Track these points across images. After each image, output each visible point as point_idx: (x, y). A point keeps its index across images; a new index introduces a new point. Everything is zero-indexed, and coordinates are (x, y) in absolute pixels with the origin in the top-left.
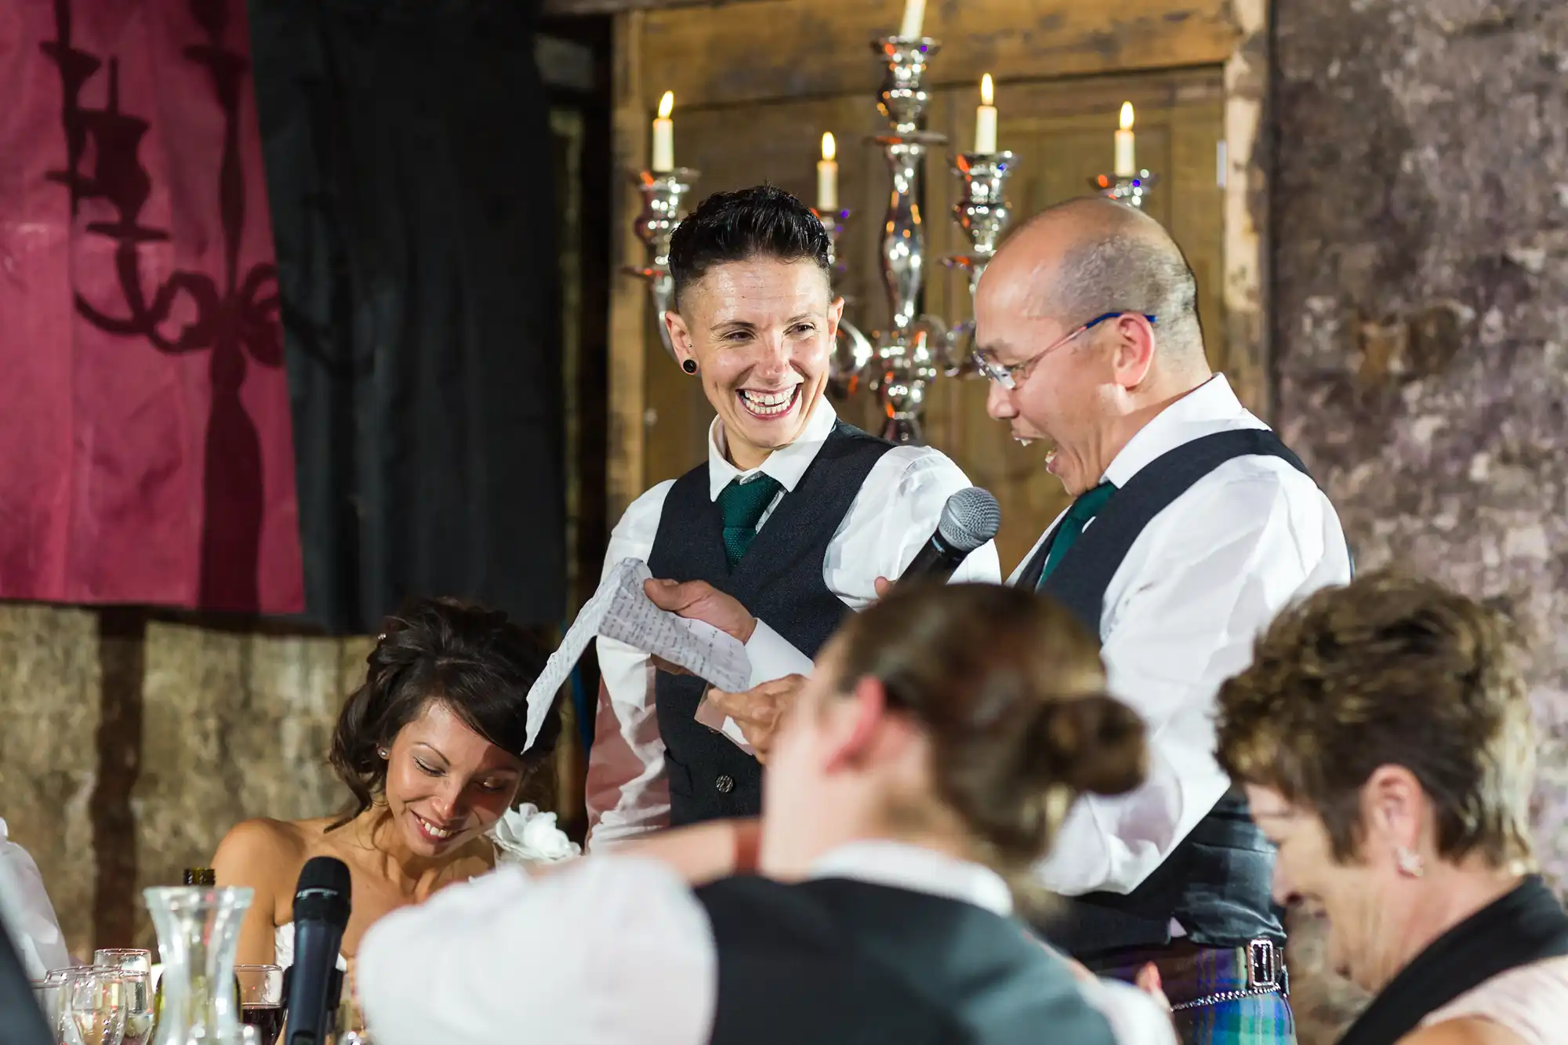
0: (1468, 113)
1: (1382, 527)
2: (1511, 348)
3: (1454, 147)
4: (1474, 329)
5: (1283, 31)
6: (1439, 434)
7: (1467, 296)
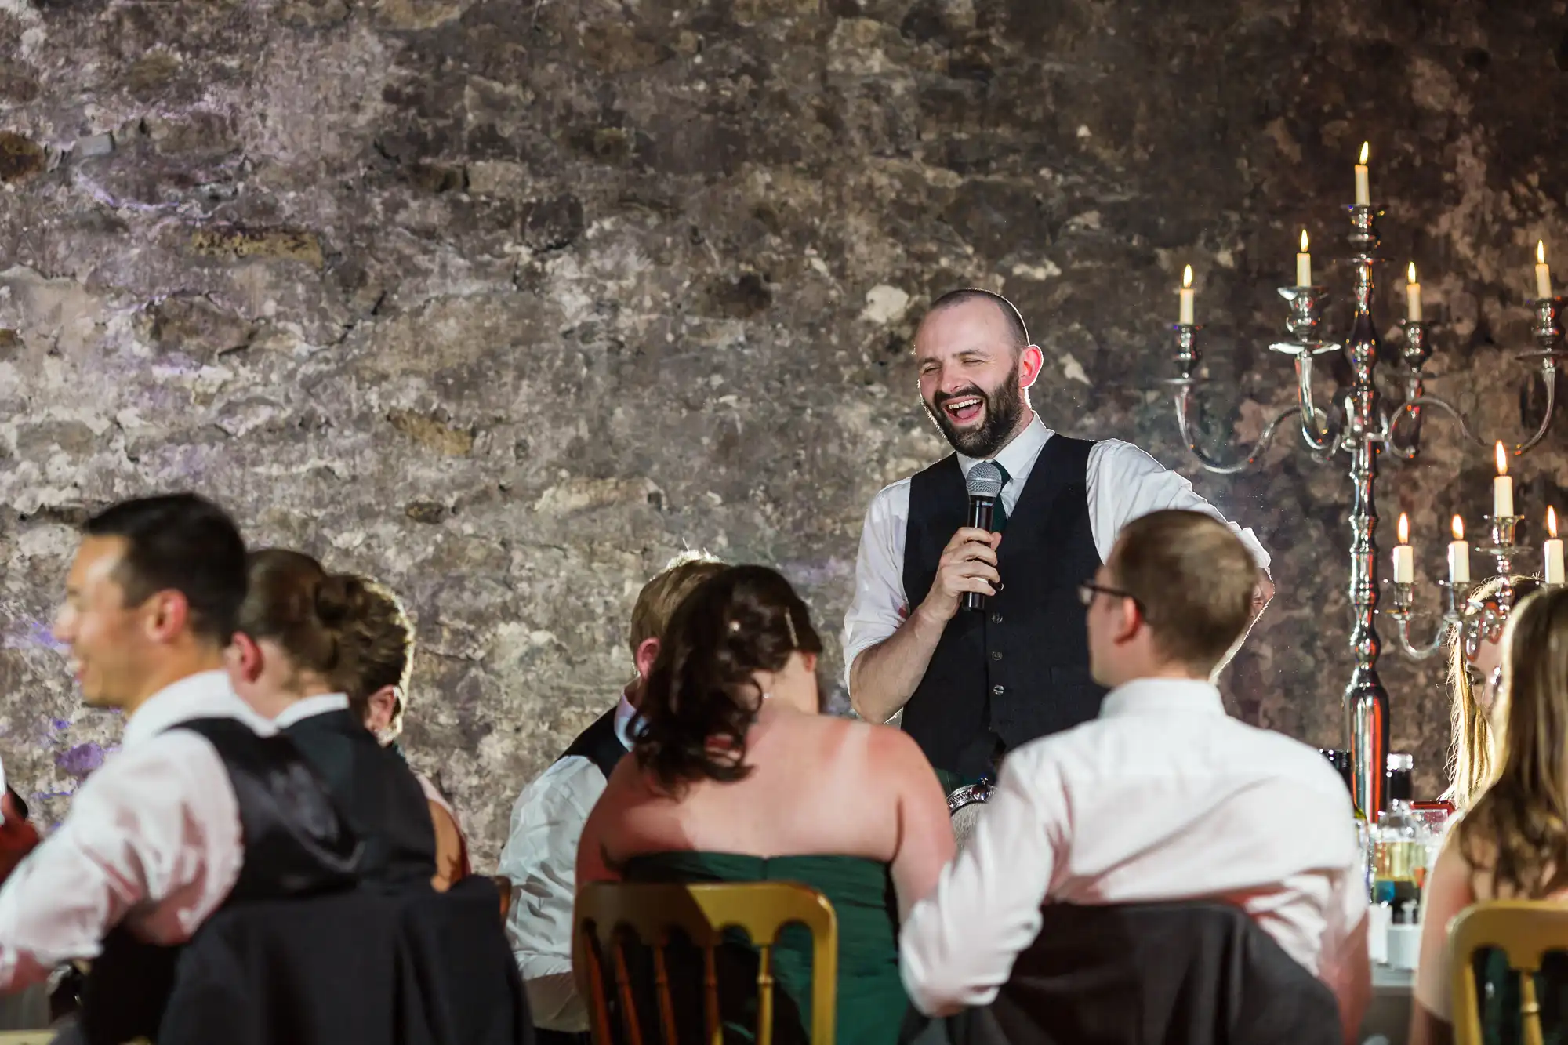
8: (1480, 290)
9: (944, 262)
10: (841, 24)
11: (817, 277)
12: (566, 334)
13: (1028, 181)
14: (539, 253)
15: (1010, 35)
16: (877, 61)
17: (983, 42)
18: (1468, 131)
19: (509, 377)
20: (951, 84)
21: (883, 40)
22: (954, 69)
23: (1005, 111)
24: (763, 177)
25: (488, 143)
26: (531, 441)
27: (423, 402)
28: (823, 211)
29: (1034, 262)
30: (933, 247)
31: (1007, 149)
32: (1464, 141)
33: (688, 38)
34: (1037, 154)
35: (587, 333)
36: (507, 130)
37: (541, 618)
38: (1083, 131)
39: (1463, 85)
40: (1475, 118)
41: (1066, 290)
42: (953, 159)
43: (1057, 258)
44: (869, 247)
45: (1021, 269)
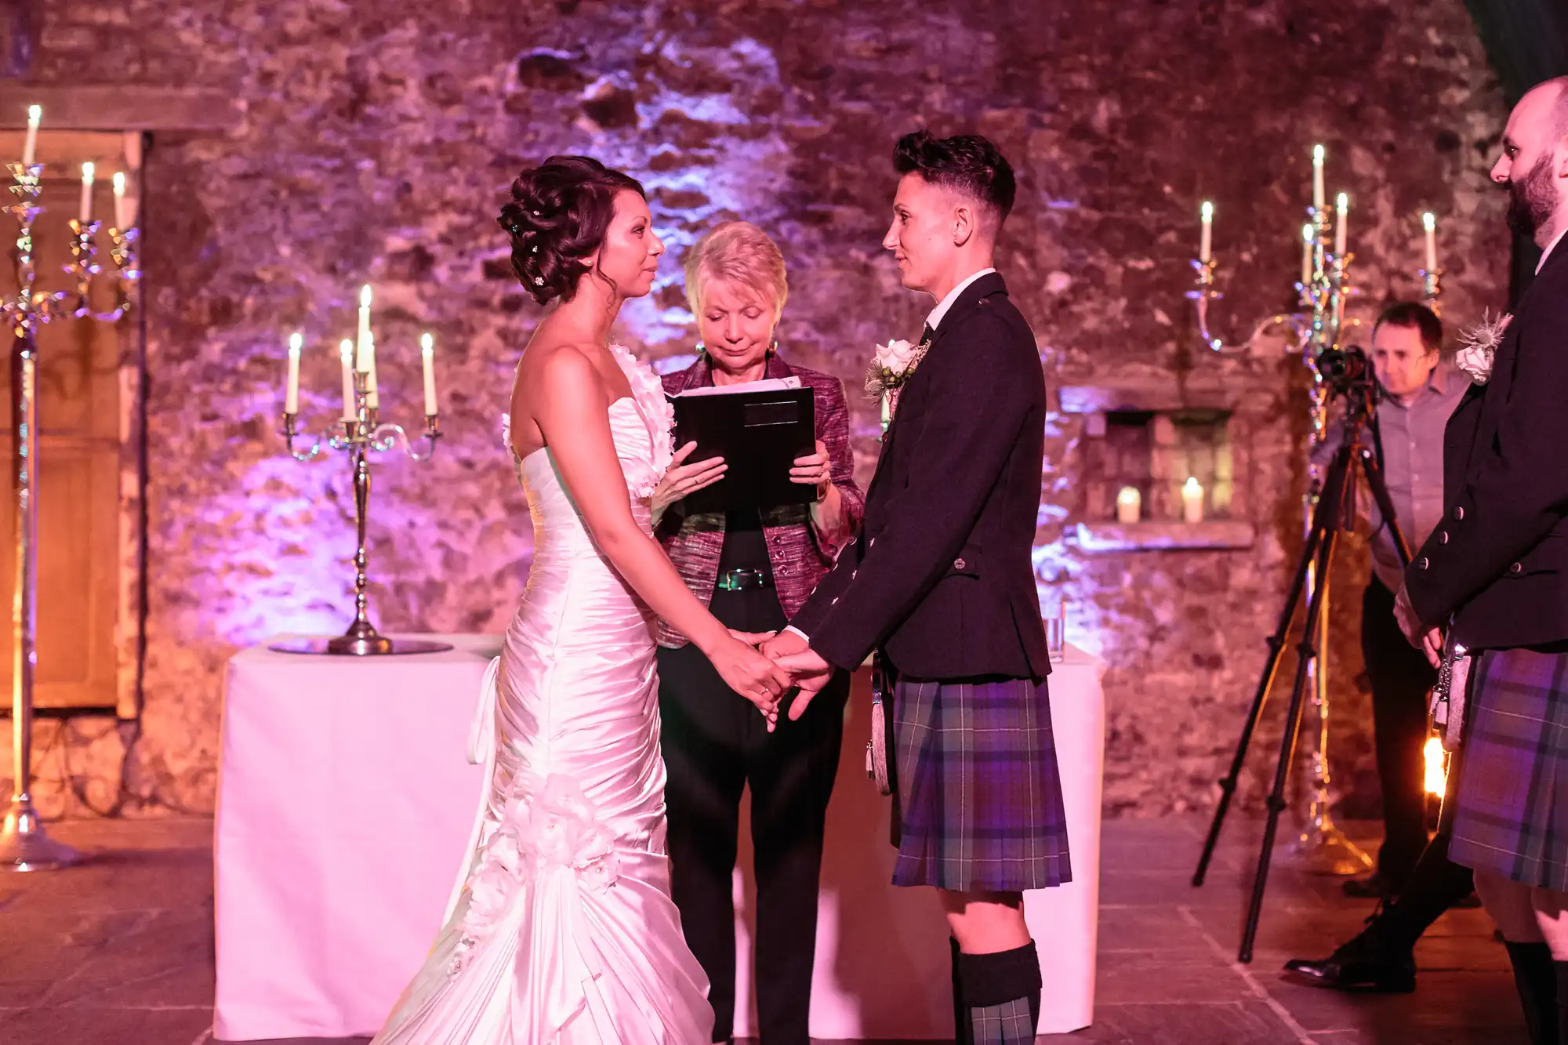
0: (238, 212)
1: (196, 389)
2: (258, 315)
3: (231, 227)
4: (240, 305)
5: (150, 168)
6: (224, 351)
7: (237, 290)
8: (1390, 274)
9: (1091, 260)
10: (1036, 133)
11: (1020, 268)
12: (886, 300)
13: (1135, 216)
14: (872, 256)
15: (1129, 135)
16: (1055, 153)
17: (1113, 142)
18: (1384, 186)
19: (853, 322)
20: (1095, 165)
21: (1058, 141)
22: (1097, 156)
23: (1124, 179)
25: (842, 197)
26: (865, 356)
27: (807, 334)
28: (1023, 232)
29: (1140, 258)
30: (1084, 251)
31: (1125, 199)
32: (1381, 193)
34: (1142, 202)
35: (896, 298)
36: (854, 190)
37: (870, 449)
38: (1168, 189)
39: (1379, 161)
40: (1388, 180)
41: (1157, 274)
42: (1095, 203)
43: (1152, 257)
44: (1050, 251)
45: (1132, 263)
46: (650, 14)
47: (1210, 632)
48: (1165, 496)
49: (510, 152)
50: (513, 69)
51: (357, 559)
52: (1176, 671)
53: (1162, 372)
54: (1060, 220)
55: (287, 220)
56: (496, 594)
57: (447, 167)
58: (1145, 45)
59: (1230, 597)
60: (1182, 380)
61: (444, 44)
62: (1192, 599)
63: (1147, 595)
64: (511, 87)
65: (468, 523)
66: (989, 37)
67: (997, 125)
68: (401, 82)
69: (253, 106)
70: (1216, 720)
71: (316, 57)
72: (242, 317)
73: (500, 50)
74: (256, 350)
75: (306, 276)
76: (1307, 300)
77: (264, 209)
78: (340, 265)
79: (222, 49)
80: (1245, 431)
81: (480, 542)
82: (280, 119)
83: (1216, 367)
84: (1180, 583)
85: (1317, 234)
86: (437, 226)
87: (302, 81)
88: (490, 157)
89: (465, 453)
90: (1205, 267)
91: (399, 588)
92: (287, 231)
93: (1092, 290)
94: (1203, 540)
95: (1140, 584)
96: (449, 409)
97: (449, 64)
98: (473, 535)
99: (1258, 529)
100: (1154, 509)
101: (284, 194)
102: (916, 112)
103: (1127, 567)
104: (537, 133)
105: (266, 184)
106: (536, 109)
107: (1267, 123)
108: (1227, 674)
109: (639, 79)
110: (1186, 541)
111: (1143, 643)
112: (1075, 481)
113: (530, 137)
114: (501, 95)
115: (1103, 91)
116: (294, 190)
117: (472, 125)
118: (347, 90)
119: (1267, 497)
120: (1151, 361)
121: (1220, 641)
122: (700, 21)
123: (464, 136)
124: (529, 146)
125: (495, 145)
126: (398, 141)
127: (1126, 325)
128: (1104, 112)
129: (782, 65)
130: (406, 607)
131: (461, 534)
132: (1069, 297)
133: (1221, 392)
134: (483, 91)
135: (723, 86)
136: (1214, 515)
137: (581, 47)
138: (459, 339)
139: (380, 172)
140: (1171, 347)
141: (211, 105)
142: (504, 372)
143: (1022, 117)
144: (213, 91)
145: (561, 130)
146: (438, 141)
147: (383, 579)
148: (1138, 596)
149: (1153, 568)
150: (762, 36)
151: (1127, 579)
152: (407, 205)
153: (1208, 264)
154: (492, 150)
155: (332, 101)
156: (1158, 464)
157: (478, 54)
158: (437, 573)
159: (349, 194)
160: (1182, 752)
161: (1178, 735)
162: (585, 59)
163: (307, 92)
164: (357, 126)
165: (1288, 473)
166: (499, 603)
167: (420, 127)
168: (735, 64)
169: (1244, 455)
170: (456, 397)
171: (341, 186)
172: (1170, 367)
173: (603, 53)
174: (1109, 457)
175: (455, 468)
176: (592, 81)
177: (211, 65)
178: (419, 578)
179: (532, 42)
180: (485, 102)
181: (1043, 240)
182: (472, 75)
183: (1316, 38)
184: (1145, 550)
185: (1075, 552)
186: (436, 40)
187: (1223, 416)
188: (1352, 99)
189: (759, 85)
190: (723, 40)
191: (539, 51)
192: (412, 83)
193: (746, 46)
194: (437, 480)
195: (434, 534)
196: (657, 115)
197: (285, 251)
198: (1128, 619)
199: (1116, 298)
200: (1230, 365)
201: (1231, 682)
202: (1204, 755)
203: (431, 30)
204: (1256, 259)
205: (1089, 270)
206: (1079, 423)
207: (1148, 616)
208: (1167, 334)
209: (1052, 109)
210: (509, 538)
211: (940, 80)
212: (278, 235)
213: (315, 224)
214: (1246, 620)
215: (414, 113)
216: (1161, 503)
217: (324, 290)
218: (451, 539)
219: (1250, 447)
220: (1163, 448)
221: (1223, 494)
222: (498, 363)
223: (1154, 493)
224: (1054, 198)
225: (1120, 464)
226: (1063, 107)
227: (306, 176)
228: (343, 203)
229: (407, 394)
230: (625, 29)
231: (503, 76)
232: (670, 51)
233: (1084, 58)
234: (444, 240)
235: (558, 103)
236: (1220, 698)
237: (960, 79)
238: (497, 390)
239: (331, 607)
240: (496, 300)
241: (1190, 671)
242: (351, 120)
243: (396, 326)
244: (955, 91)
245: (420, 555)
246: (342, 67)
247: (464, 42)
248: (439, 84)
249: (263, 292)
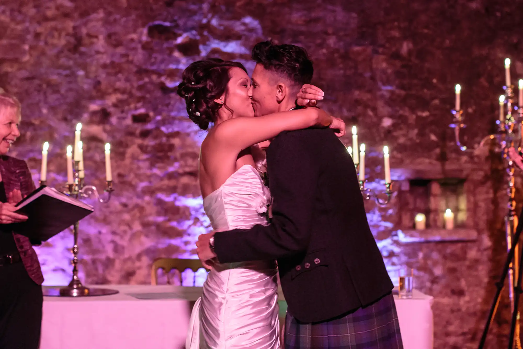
9: (401, 112)
10: (376, 56)
11: (370, 116)
13: (421, 93)
15: (417, 57)
16: (384, 65)
17: (410, 60)
20: (402, 70)
21: (385, 60)
22: (403, 66)
23: (415, 76)
24: (357, 93)
28: (371, 100)
29: (423, 111)
30: (398, 108)
31: (416, 85)
33: (339, 61)
34: (423, 86)
38: (435, 81)
41: (431, 118)
42: (402, 87)
43: (429, 111)
44: (383, 109)
45: (420, 113)
46: (205, 6)
47: (458, 279)
48: (437, 217)
49: (144, 67)
50: (145, 31)
51: (73, 250)
52: (443, 297)
53: (434, 162)
54: (387, 95)
55: (46, 97)
56: (138, 264)
57: (116, 74)
58: (423, 18)
59: (467, 263)
60: (443, 165)
61: (115, 20)
62: (450, 264)
63: (430, 263)
64: (145, 38)
65: (125, 232)
66: (354, 15)
67: (359, 53)
68: (96, 37)
69: (31, 48)
70: (462, 319)
71: (59, 26)
72: (25, 140)
73: (140, 23)
74: (31, 155)
75: (54, 122)
76: (502, 128)
77: (36, 93)
78: (69, 117)
79: (18, 23)
80: (472, 187)
81: (131, 240)
82: (43, 53)
83: (458, 160)
84: (445, 257)
85: (507, 98)
86: (112, 99)
87: (53, 37)
88: (135, 69)
89: (124, 200)
90: (458, 113)
91: (94, 262)
92: (46, 102)
93: (402, 126)
94: (455, 237)
95: (426, 257)
96: (116, 181)
97: (118, 28)
98: (127, 237)
99: (480, 232)
100: (432, 223)
101: (44, 86)
102: (323, 48)
103: (421, 250)
104: (156, 58)
105: (37, 82)
106: (156, 48)
107: (477, 52)
108: (467, 298)
109: (201, 35)
110: (448, 238)
111: (428, 284)
112: (396, 210)
113: (153, 60)
114: (140, 42)
115: (405, 38)
116: (49, 84)
117: (127, 55)
118: (72, 40)
119: (483, 218)
120: (429, 157)
121: (463, 284)
122: (227, 10)
123: (123, 60)
124: (153, 64)
125: (138, 64)
126: (95, 63)
127: (418, 141)
128: (405, 47)
129: (263, 28)
130: (96, 269)
131: (122, 237)
132: (392, 129)
133: (461, 171)
134: (132, 40)
135: (237, 37)
136: (458, 226)
137: (175, 21)
138: (121, 150)
139: (87, 76)
140: (438, 151)
141: (12, 47)
142: (141, 164)
143: (369, 49)
144: (14, 42)
145: (166, 57)
146: (112, 63)
147: (87, 258)
148: (426, 264)
149: (432, 251)
150: (255, 16)
151: (421, 255)
152: (99, 91)
153: (459, 112)
154: (137, 66)
155: (65, 46)
156: (433, 203)
157: (130, 24)
158: (111, 254)
159: (73, 86)
160: (448, 334)
161: (445, 327)
162: (177, 26)
163: (55, 41)
164: (77, 56)
165: (492, 207)
166: (139, 268)
167: (105, 56)
168: (243, 28)
169: (472, 199)
170: (120, 175)
171: (70, 82)
172: (437, 159)
173: (185, 24)
174: (411, 200)
175: (119, 207)
176: (180, 35)
177: (13, 30)
178: (103, 257)
179: (154, 19)
180: (133, 45)
181: (380, 104)
182: (128, 33)
183: (498, 14)
184: (428, 242)
185: (397, 243)
186: (112, 18)
187: (462, 181)
188: (515, 40)
189: (254, 37)
190: (238, 17)
191: (157, 22)
192: (101, 37)
193: (248, 20)
194: (111, 213)
195: (110, 237)
196: (209, 49)
197: (45, 111)
198: (422, 274)
199: (413, 129)
200: (464, 158)
201: (468, 302)
202: (458, 335)
203: (109, 14)
204: (475, 111)
205: (401, 117)
206: (397, 185)
207: (431, 272)
208: (436, 145)
209: (383, 46)
210: (143, 239)
211: (334, 34)
212: (42, 104)
213: (58, 99)
214: (475, 273)
215: (102, 50)
216: (435, 221)
217: (62, 127)
218: (117, 239)
219: (474, 195)
220: (435, 196)
221: (462, 216)
222: (139, 160)
223: (432, 216)
224: (384, 84)
225: (415, 203)
226: (387, 45)
227: (54, 78)
228: (70, 90)
229: (98, 174)
230: (194, 13)
231: (141, 34)
232: (214, 22)
233: (396, 24)
234: (115, 105)
235: (165, 45)
236: (464, 309)
237: (341, 34)
238: (138, 172)
239: (63, 270)
240: (138, 132)
241: (450, 297)
242: (74, 53)
243: (93, 144)
244: (339, 39)
245: (104, 247)
246: (71, 30)
247: (124, 19)
248: (113, 37)
249: (35, 130)
